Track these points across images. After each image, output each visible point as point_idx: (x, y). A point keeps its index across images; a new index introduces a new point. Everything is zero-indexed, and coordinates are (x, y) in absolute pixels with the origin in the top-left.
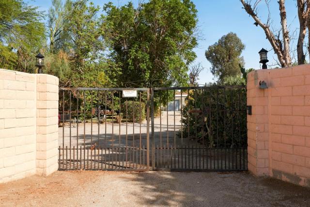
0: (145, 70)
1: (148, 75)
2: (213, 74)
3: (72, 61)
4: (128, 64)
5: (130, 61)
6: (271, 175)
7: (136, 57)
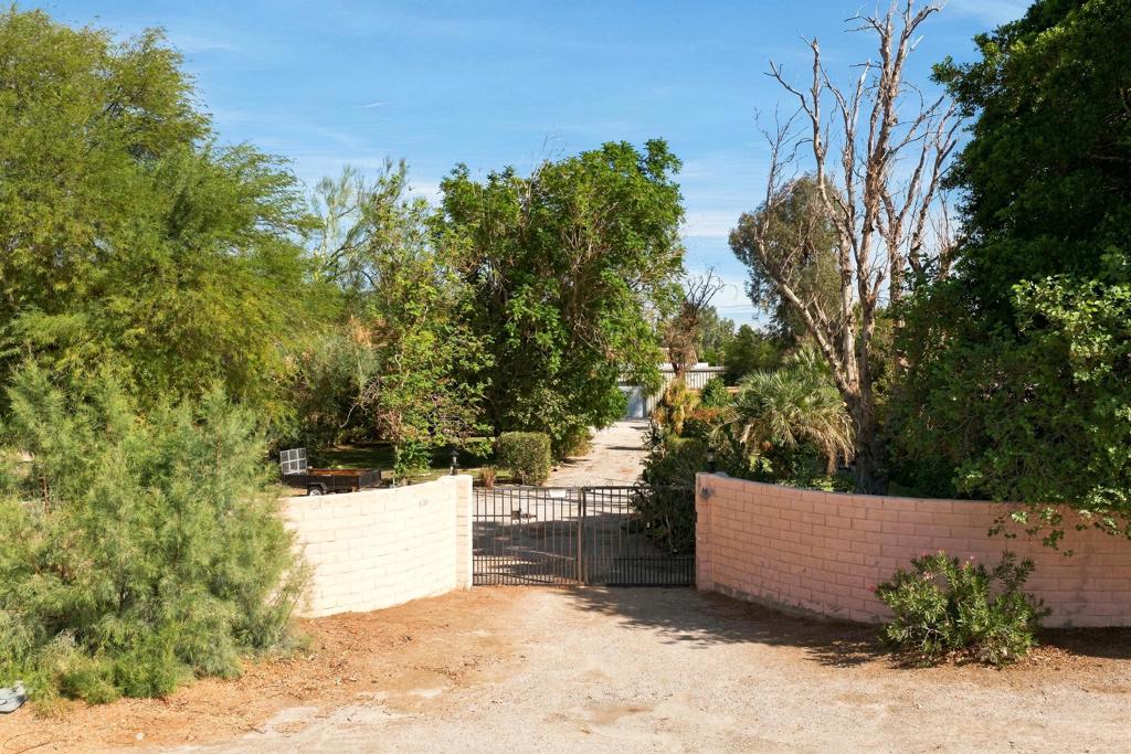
0: (550, 350)
1: (555, 363)
2: (755, 301)
3: (381, 345)
4: (506, 335)
5: (510, 326)
6: (713, 588)
7: (526, 317)
